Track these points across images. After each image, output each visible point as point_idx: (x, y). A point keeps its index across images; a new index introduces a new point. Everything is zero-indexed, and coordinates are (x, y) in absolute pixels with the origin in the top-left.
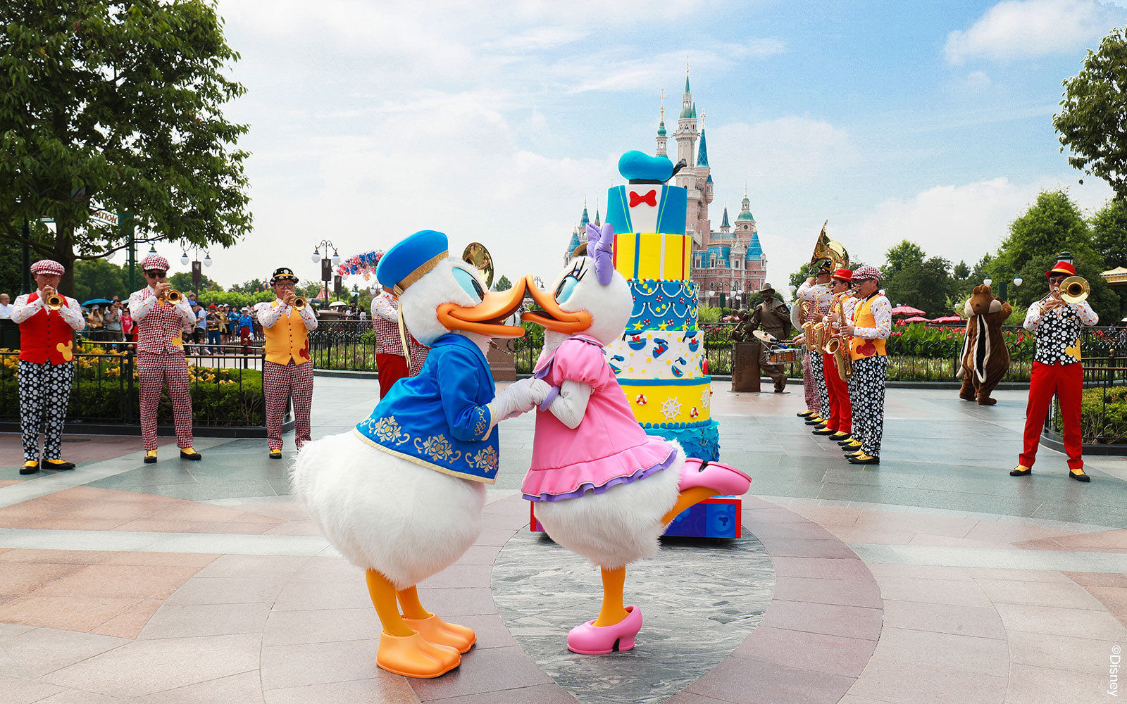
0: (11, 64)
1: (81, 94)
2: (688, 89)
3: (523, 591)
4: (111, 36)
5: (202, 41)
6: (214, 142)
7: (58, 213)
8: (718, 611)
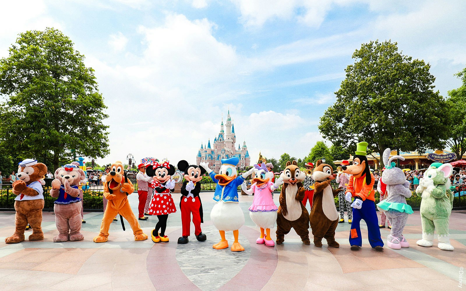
0: (45, 111)
1: (63, 118)
2: (229, 113)
3: (184, 256)
4: (73, 103)
5: (97, 104)
6: (100, 130)
7: (55, 150)
8: (236, 260)
